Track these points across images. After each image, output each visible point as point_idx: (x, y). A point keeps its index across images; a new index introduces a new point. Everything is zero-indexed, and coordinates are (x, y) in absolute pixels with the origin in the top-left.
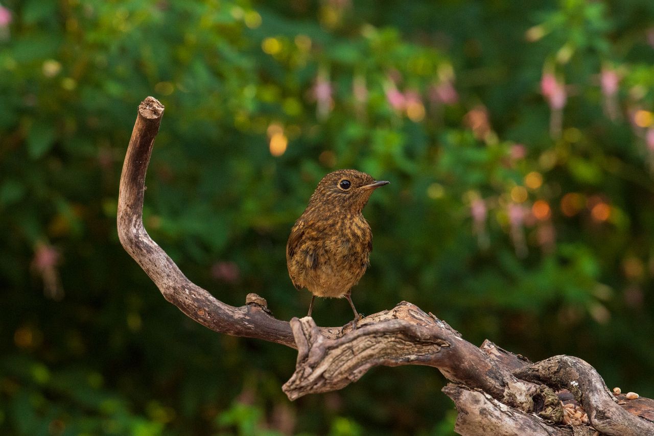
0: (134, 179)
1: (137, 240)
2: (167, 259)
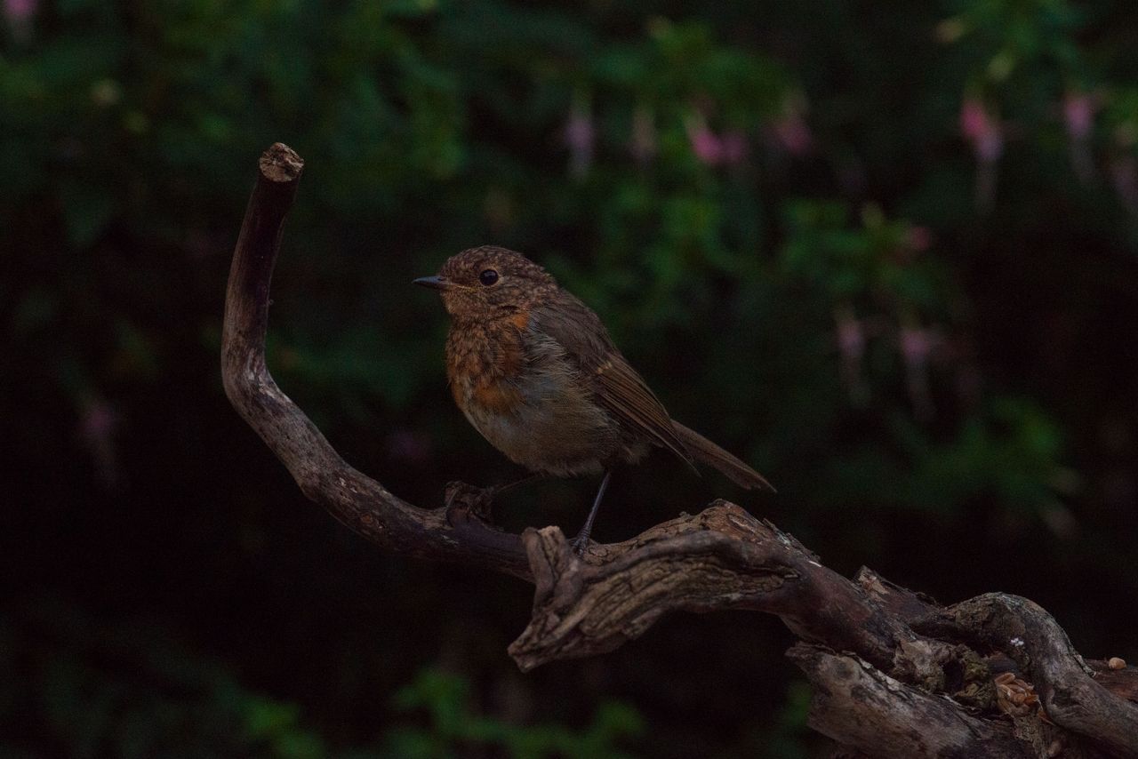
0: (250, 288)
1: (255, 393)
2: (308, 426)
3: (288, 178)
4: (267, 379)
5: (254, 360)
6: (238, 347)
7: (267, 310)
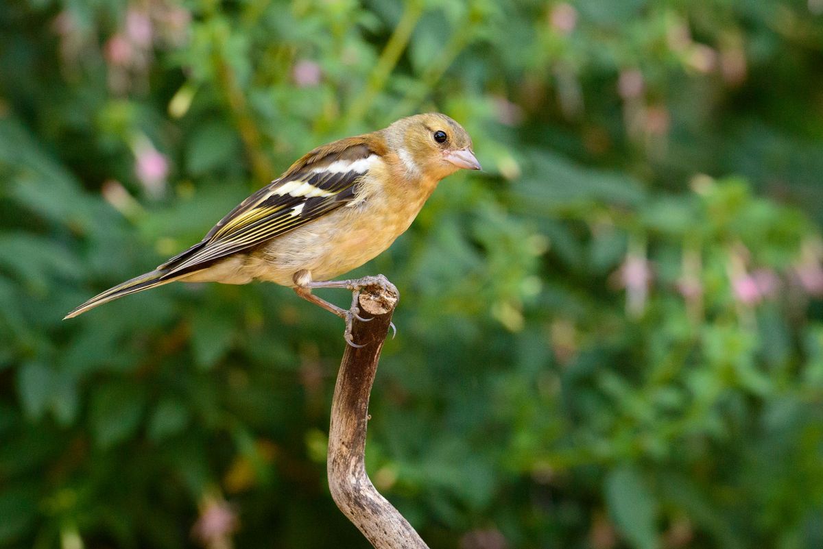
0: (352, 404)
1: (357, 495)
2: (403, 523)
3: (384, 311)
4: (366, 483)
5: (355, 466)
6: (342, 455)
7: (366, 424)
